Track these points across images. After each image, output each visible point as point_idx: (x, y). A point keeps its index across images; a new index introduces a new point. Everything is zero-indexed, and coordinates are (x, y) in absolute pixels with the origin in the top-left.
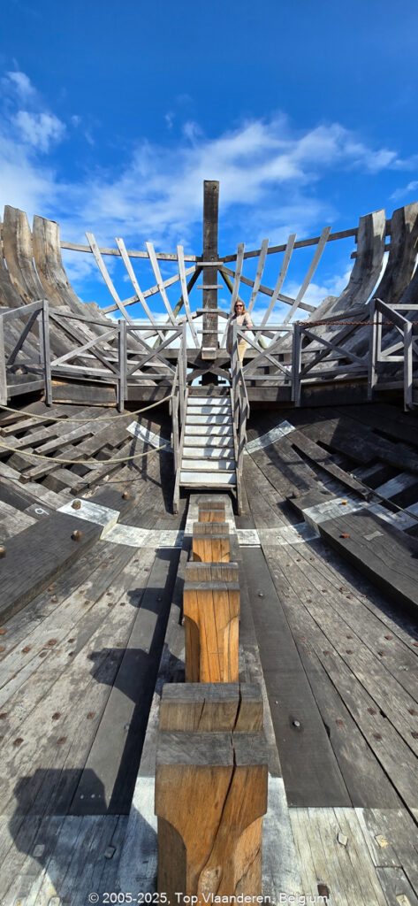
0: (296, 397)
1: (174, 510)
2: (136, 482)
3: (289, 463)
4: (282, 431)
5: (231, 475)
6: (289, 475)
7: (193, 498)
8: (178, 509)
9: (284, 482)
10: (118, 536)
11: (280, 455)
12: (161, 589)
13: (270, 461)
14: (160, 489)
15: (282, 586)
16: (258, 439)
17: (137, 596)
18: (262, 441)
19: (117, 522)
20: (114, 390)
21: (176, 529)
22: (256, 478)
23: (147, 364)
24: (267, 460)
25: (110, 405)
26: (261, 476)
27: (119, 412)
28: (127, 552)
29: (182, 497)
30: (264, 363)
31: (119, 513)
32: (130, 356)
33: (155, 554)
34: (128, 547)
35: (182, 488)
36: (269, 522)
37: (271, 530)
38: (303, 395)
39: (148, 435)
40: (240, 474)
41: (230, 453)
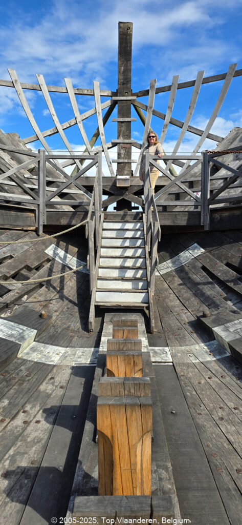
0: (205, 221)
1: (90, 328)
2: (54, 302)
3: (199, 284)
4: (192, 253)
5: (143, 295)
6: (199, 295)
7: (108, 317)
8: (93, 328)
9: (195, 301)
10: (35, 353)
11: (190, 275)
12: (75, 406)
13: (181, 282)
14: (76, 308)
15: (194, 404)
16: (169, 261)
17: (52, 414)
18: (174, 263)
19: (34, 341)
20: (33, 215)
21: (91, 347)
22: (168, 297)
23: (65, 191)
24: (178, 281)
25: (29, 228)
26: (172, 296)
27: (38, 235)
28: (43, 370)
29: (97, 315)
30: (175, 190)
31: (36, 331)
32: (49, 183)
33: (70, 371)
34: (44, 364)
35: (97, 307)
36: (181, 340)
37: (183, 348)
38: (212, 220)
39: (65, 257)
40: (152, 294)
41: (142, 274)
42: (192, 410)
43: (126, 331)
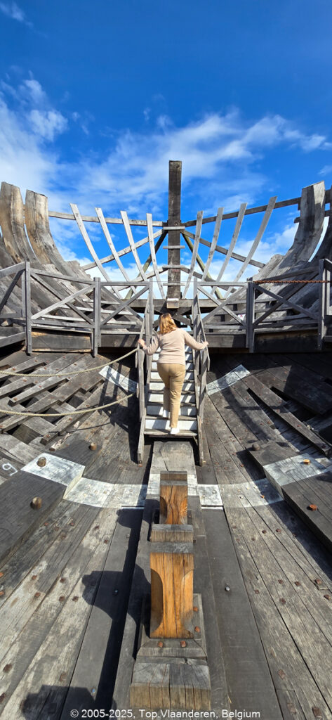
0: (250, 344)
1: (139, 459)
2: (105, 427)
3: (246, 408)
4: (237, 376)
5: (192, 422)
6: (246, 421)
7: (157, 445)
8: (142, 459)
9: (242, 428)
10: (82, 493)
11: (237, 398)
12: (119, 573)
13: (228, 405)
14: (127, 433)
15: (249, 573)
16: (216, 381)
18: (220, 383)
19: (83, 476)
20: (89, 338)
21: (139, 483)
22: (215, 422)
24: (225, 403)
25: (85, 351)
26: (220, 420)
27: (94, 357)
28: (88, 514)
29: (146, 443)
30: (220, 312)
31: (84, 467)
32: (105, 306)
33: (116, 517)
34: (90, 507)
35: (146, 436)
36: (231, 477)
37: (233, 486)
38: (256, 343)
39: (118, 377)
40: (201, 422)
41: (191, 399)
42: (248, 585)
43: (174, 488)
